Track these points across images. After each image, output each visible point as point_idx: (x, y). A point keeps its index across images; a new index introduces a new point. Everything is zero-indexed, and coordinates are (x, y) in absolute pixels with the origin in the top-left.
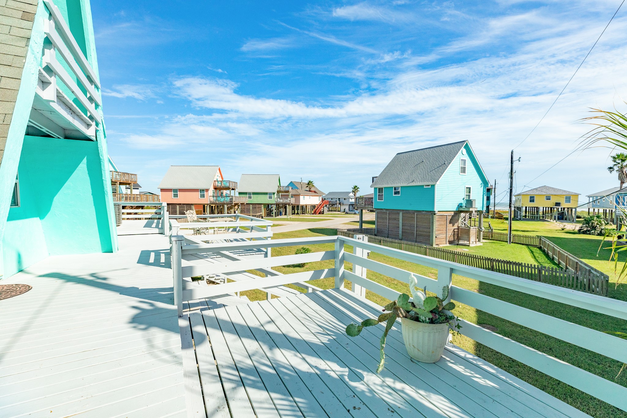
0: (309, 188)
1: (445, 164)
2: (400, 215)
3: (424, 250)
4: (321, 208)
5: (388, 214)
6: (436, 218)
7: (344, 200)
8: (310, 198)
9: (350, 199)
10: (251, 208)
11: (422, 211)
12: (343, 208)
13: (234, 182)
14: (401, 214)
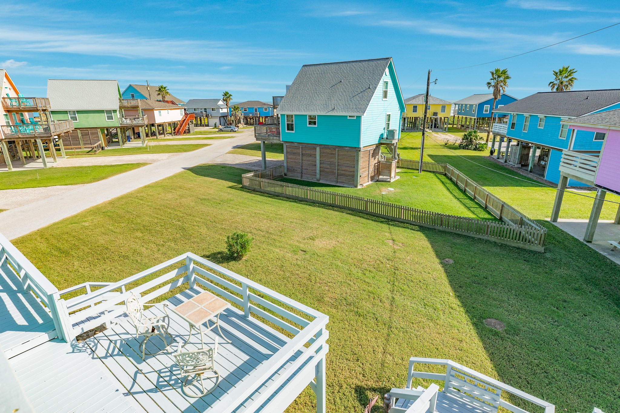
0: (162, 96)
1: (369, 88)
2: (317, 151)
3: (364, 203)
4: (186, 126)
5: (301, 149)
6: (361, 154)
7: (213, 110)
8: (168, 113)
9: (220, 110)
10: (80, 135)
11: (345, 147)
12: (212, 121)
13: (44, 99)
14: (318, 149)
